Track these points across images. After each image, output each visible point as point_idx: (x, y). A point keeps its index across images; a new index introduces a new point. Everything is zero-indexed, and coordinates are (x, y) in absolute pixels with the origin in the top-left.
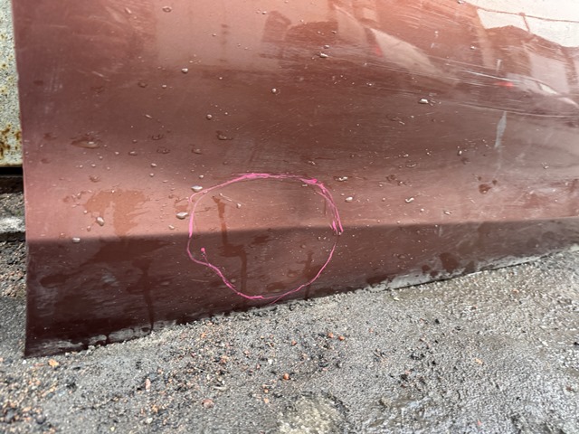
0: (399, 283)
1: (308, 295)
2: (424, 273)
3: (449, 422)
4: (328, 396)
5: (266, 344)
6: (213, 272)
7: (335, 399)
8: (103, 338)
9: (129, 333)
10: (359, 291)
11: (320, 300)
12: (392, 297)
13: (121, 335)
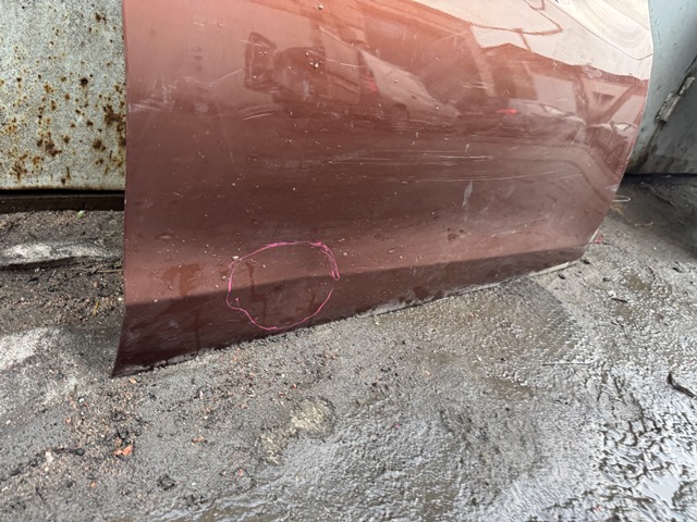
0: (381, 310)
1: (310, 324)
2: (401, 302)
3: (399, 414)
4: (322, 399)
5: (281, 364)
6: (243, 313)
7: (327, 401)
8: (164, 362)
9: (182, 358)
10: (349, 319)
11: (319, 327)
12: (374, 322)
13: (176, 359)
